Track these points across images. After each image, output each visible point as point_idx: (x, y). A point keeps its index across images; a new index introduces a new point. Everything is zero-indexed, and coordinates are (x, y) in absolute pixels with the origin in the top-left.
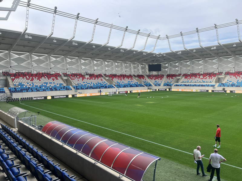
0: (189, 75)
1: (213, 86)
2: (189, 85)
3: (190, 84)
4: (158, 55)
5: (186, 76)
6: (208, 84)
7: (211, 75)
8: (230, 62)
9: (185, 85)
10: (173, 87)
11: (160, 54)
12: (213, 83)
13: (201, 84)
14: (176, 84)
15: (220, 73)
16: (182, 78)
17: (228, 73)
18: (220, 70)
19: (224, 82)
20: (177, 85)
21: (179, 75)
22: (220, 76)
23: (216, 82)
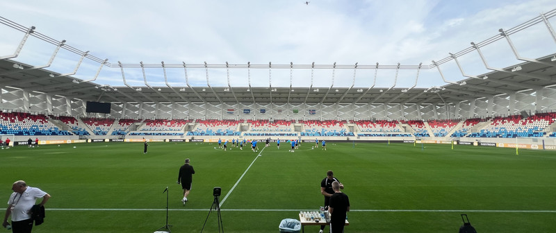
0: (153, 121)
1: (181, 135)
2: (151, 134)
3: (152, 132)
4: (104, 87)
5: (148, 122)
6: (175, 132)
7: (180, 122)
8: (201, 109)
9: (146, 134)
10: (127, 136)
11: (107, 87)
12: (182, 132)
13: (167, 132)
14: (132, 132)
15: (191, 121)
16: (142, 125)
17: (199, 121)
18: (191, 116)
19: (193, 131)
20: (133, 134)
21: (140, 120)
22: (190, 124)
23: (185, 131)
